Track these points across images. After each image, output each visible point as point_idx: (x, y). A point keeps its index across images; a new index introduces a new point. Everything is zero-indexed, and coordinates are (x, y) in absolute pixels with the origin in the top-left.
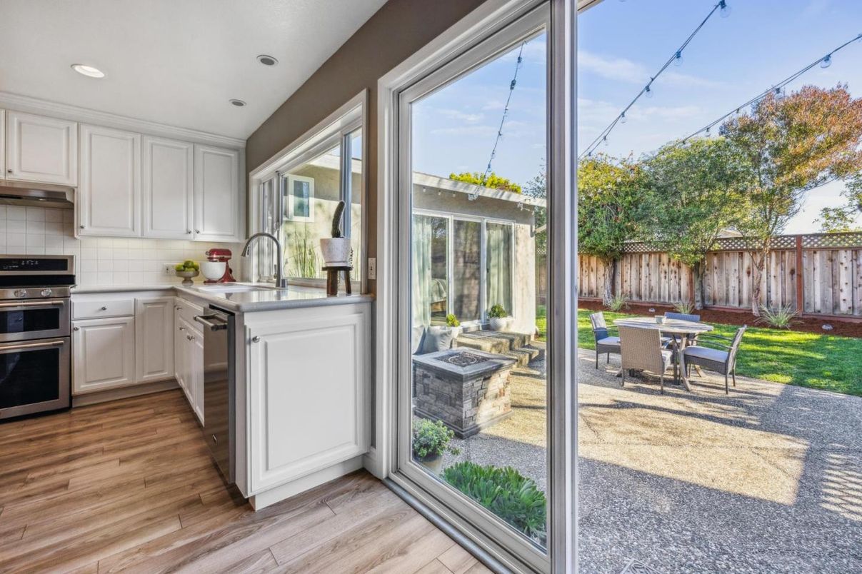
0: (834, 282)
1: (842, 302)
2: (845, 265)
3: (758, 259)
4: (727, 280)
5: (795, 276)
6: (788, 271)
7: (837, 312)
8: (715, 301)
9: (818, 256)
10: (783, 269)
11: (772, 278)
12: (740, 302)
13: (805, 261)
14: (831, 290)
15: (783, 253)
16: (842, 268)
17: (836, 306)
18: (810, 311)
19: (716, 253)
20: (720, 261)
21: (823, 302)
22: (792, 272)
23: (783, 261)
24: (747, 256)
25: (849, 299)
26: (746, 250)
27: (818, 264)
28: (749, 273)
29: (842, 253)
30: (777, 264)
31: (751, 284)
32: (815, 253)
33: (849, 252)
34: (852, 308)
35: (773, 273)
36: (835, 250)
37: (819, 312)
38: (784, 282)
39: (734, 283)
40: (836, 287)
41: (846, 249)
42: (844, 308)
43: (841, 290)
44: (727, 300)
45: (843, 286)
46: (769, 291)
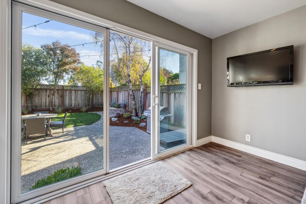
0: (71, 99)
1: (72, 104)
2: (73, 94)
3: (52, 92)
4: (41, 99)
5: (62, 97)
6: (60, 96)
7: (72, 107)
8: (36, 107)
9: (67, 92)
10: (59, 95)
11: (56, 98)
12: (46, 107)
13: (64, 93)
14: (70, 101)
15: (59, 90)
16: (73, 95)
17: (71, 105)
18: (66, 107)
19: (37, 90)
20: (39, 92)
21: (68, 104)
22: (61, 96)
23: (59, 93)
24: (48, 91)
25: (74, 103)
26: (48, 89)
27: (67, 94)
28: (49, 97)
29: (73, 91)
30: (57, 94)
31: (49, 100)
32: (67, 91)
33: (74, 91)
34: (75, 106)
35: (56, 97)
36: (71, 90)
37: (68, 107)
38: (59, 99)
39: (44, 100)
40: (71, 100)
41: (73, 90)
42: (73, 105)
43: (73, 101)
44: (41, 106)
45: (73, 100)
46: (55, 102)
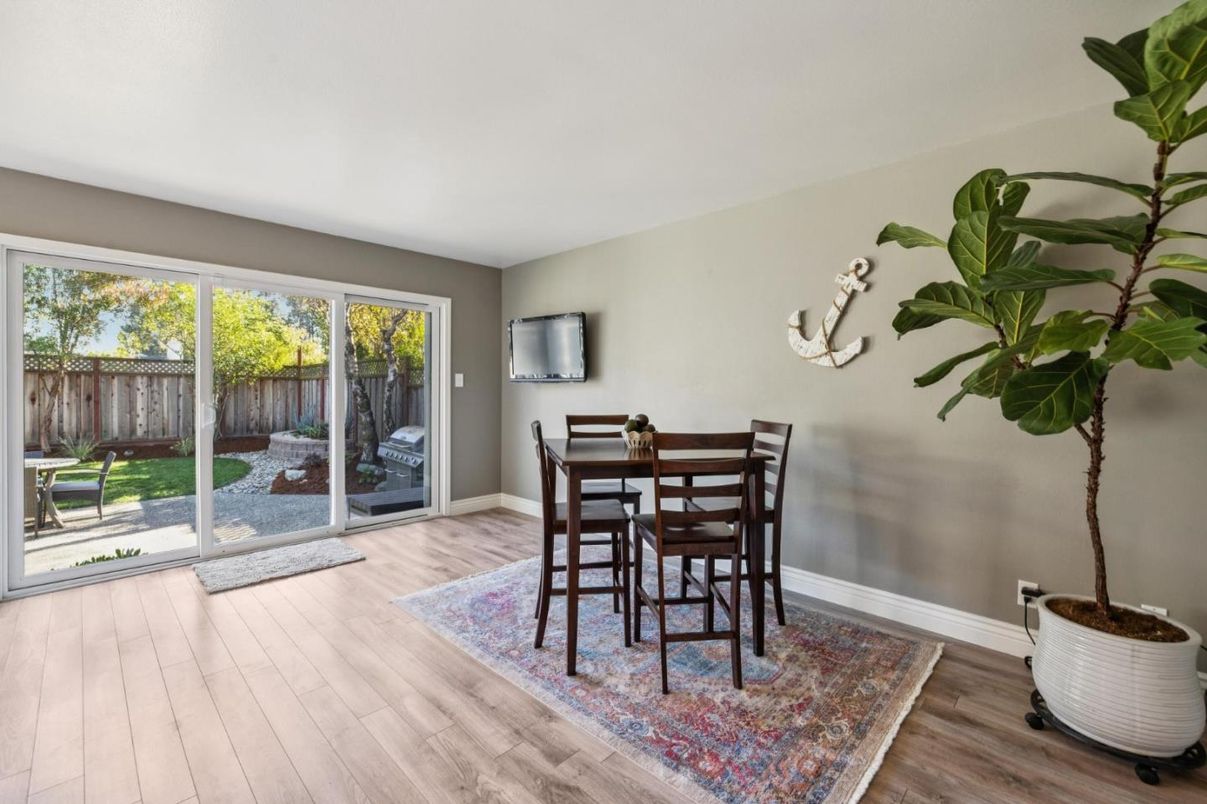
0: (131, 408)
1: (138, 427)
2: (142, 391)
3: (50, 383)
5: (92, 403)
6: (83, 397)
7: (134, 438)
9: (115, 381)
10: (78, 395)
11: (65, 406)
13: (102, 386)
14: (128, 416)
15: (78, 377)
16: (139, 393)
17: (133, 431)
18: (108, 438)
21: (121, 428)
22: (89, 398)
23: (78, 386)
24: (32, 379)
25: (144, 424)
26: (32, 371)
27: (115, 390)
28: (34, 400)
29: (139, 379)
30: (71, 389)
31: (37, 414)
32: (113, 378)
33: (145, 378)
34: (147, 432)
35: (65, 400)
36: (132, 376)
37: (117, 439)
38: (79, 409)
40: (133, 413)
41: (142, 375)
42: (140, 432)
43: (138, 416)
45: (139, 412)
46: (61, 421)
